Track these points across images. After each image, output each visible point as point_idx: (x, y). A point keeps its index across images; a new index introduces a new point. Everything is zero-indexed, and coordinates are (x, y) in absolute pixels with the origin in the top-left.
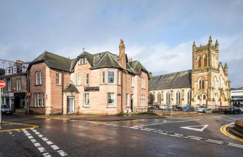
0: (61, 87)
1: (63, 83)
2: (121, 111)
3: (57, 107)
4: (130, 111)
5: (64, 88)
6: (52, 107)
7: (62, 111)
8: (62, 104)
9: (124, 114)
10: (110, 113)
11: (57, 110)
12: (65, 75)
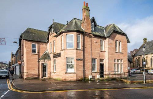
0: (37, 56)
1: (39, 52)
2: (83, 77)
3: (33, 73)
4: (98, 76)
5: (41, 56)
6: (27, 73)
7: (39, 75)
8: (39, 70)
9: (88, 80)
10: (68, 79)
11: (33, 75)
12: (41, 45)
